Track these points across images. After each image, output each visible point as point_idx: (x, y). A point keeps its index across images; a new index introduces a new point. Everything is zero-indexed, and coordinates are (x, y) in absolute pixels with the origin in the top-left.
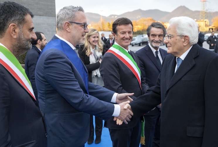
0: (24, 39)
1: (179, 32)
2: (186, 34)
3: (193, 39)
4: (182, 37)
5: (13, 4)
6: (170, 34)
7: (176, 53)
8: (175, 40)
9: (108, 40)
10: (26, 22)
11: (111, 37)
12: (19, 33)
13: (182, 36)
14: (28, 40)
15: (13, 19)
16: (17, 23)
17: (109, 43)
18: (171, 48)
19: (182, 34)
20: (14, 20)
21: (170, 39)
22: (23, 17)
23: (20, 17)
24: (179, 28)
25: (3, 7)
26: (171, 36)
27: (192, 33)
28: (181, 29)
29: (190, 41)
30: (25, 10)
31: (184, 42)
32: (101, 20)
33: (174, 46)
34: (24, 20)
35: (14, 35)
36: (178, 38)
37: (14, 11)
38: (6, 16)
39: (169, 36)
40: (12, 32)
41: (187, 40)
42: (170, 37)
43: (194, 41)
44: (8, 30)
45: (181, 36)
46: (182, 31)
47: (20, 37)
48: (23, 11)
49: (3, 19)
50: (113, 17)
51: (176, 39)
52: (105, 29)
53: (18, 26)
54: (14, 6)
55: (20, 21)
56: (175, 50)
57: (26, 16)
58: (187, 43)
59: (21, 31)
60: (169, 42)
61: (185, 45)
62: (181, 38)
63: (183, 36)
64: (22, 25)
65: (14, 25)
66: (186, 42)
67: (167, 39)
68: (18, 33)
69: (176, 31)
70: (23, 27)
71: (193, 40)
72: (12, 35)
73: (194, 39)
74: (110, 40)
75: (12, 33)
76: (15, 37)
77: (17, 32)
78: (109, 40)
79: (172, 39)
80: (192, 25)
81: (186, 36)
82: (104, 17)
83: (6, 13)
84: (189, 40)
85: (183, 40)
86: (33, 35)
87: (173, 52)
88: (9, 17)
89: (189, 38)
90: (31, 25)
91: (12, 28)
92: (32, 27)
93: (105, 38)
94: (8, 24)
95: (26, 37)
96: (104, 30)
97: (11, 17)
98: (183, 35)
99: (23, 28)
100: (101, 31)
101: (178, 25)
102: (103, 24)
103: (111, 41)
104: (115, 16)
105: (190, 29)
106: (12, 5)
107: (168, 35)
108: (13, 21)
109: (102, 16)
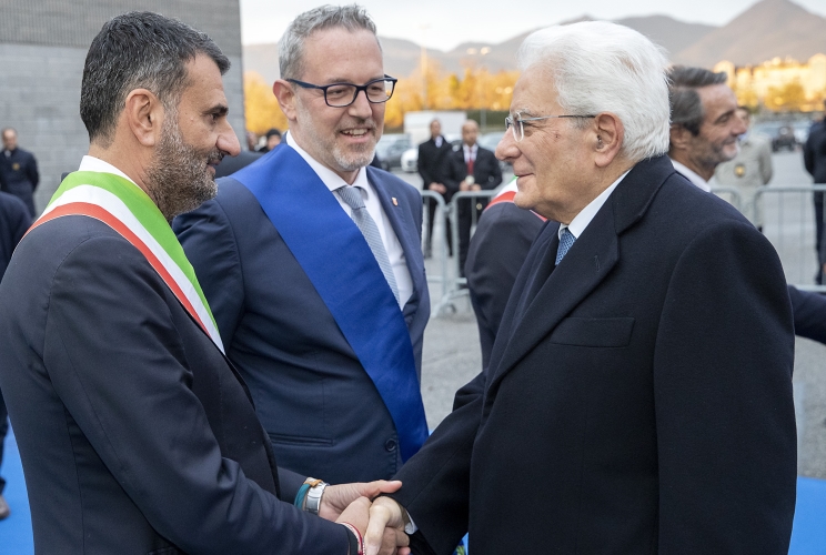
0: (184, 149)
1: (569, 97)
2: (604, 104)
3: (641, 132)
4: (588, 120)
5: (143, 21)
6: (526, 110)
7: (555, 205)
8: (550, 140)
9: (456, 148)
10: (190, 84)
11: (468, 137)
12: (163, 125)
13: (585, 118)
14: (198, 154)
15: (140, 73)
16: (155, 87)
17: (462, 160)
18: (531, 181)
19: (586, 107)
20: (145, 77)
21: (528, 133)
22: (176, 64)
23: (165, 65)
24: (569, 78)
25: (110, 31)
26: (531, 120)
27: (638, 100)
28: (580, 81)
29: (626, 141)
30: (189, 40)
31: (599, 145)
32: (424, 65)
33: (548, 168)
34: (180, 74)
35: (147, 132)
36: (567, 127)
37: (145, 44)
38: (117, 65)
39: (520, 119)
40: (138, 121)
41: (611, 134)
42: (525, 124)
43: (645, 142)
44: (122, 118)
45: (580, 120)
46: (585, 95)
47: (167, 138)
48: (177, 43)
49: (109, 77)
50: (471, 51)
51: (557, 136)
52: (439, 101)
53: (160, 98)
54: (146, 25)
55: (168, 78)
56: (552, 192)
57: (191, 62)
58: (612, 154)
59: (169, 117)
60: (521, 153)
61: (602, 160)
62: (583, 128)
63: (593, 117)
64: (173, 95)
65: (145, 97)
66: (606, 147)
67: (510, 135)
68: (159, 124)
69: (557, 94)
70: (178, 104)
71: (643, 137)
72: (138, 132)
73: (646, 130)
74: (466, 148)
75: (138, 125)
76: (149, 139)
77: (155, 121)
78: (461, 150)
79: (538, 135)
80: (636, 58)
81: (605, 118)
82: (434, 54)
83: (118, 53)
84: (620, 138)
85: (593, 137)
86: (225, 139)
87: (540, 203)
88: (125, 68)
89: (621, 124)
90: (211, 97)
91: (138, 104)
92: (214, 103)
93: (444, 141)
94: (124, 92)
95: (191, 141)
96: (433, 108)
97: (135, 66)
98: (593, 112)
99: (180, 106)
100: (421, 108)
101: (564, 61)
102: (429, 81)
103: (471, 151)
104: (479, 46)
105: (625, 78)
106: (140, 23)
107: (515, 119)
108: (140, 80)
109: (429, 51)
